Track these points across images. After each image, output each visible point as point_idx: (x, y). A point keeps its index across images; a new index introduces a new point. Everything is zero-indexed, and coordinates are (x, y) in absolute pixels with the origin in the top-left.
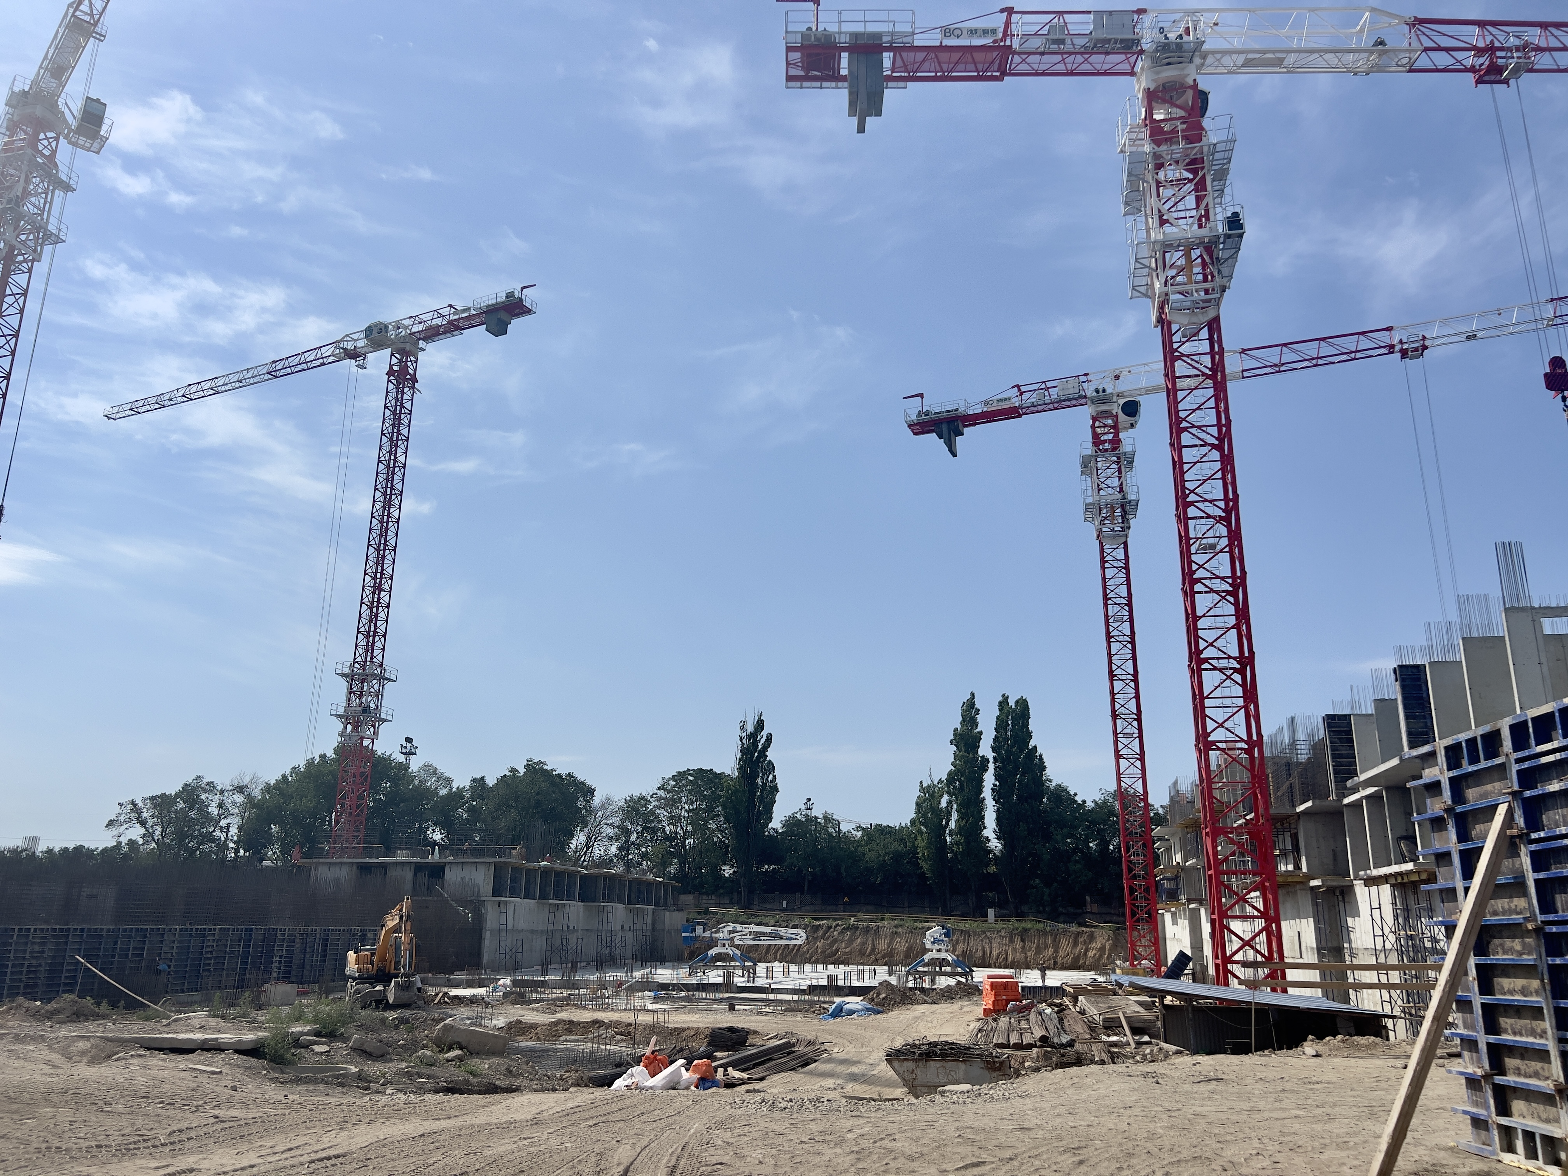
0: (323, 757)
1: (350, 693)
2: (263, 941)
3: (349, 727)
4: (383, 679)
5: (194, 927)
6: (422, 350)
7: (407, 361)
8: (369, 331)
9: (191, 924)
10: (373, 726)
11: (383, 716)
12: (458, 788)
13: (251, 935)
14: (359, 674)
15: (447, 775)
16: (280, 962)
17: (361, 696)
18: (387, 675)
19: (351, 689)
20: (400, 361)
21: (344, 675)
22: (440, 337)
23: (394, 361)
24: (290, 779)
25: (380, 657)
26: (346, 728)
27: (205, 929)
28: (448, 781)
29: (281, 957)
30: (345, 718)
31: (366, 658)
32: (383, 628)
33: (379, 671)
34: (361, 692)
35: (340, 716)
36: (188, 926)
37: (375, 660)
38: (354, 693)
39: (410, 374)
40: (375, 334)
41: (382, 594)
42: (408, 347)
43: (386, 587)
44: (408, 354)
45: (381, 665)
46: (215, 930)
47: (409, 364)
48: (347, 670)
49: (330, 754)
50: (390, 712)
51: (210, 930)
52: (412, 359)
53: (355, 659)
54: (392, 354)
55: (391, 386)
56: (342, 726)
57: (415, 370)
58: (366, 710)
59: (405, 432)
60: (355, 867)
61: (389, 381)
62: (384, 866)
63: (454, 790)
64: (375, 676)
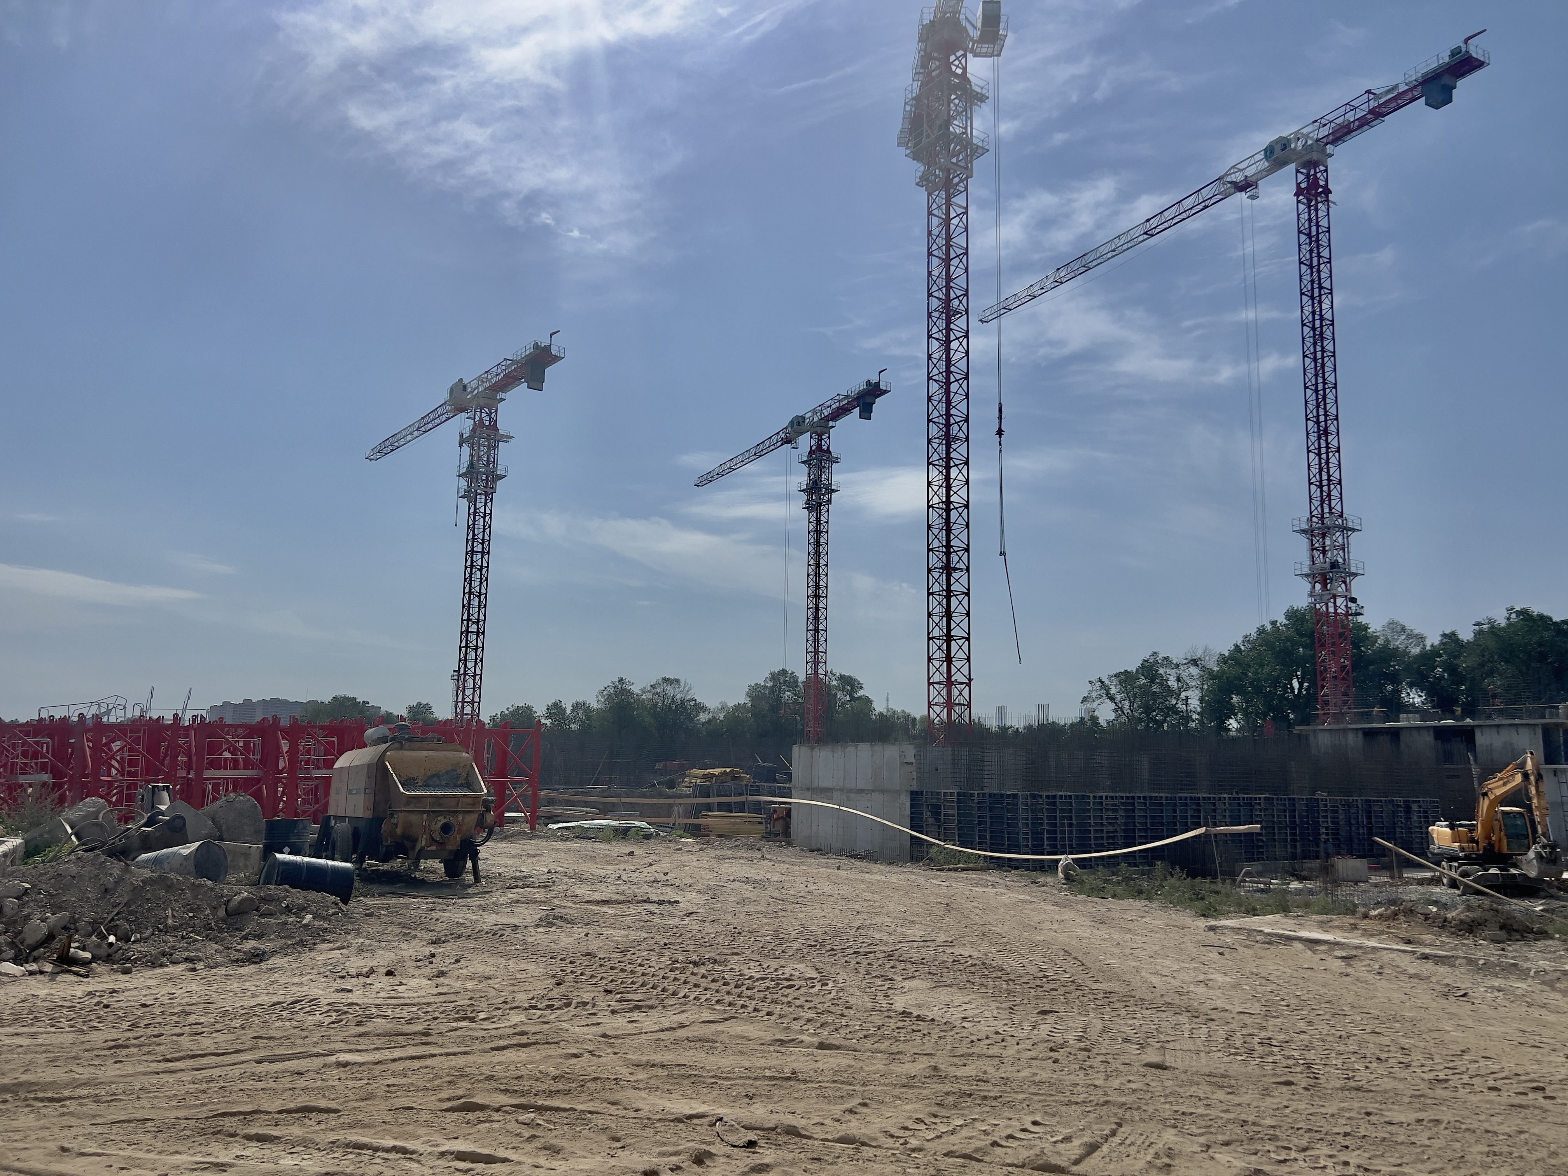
0: (1274, 623)
1: (1313, 550)
2: (1307, 811)
3: (1318, 586)
4: (1345, 529)
5: (1240, 796)
6: (1331, 155)
7: (1316, 173)
8: (1269, 152)
9: (1237, 793)
10: (1345, 582)
11: (1353, 570)
12: (1432, 646)
13: (1294, 805)
14: (1319, 528)
15: (1416, 632)
16: (1327, 834)
17: (1324, 552)
18: (1350, 525)
19: (1313, 545)
20: (1308, 176)
21: (1303, 531)
22: (1353, 134)
23: (1301, 177)
24: (1243, 648)
25: (1338, 508)
26: (1314, 587)
27: (1251, 798)
28: (1421, 638)
29: (1327, 828)
30: (1311, 576)
31: (1322, 510)
32: (1337, 475)
33: (1340, 521)
34: (1324, 547)
35: (1307, 575)
36: (1235, 795)
37: (1333, 511)
38: (1316, 549)
39: (1321, 187)
40: (1278, 151)
41: (1330, 438)
42: (1315, 156)
43: (1332, 428)
44: (1315, 164)
45: (1341, 516)
46: (1260, 799)
47: (1319, 175)
48: (1305, 526)
49: (1282, 620)
50: (1360, 565)
51: (1255, 799)
52: (1322, 168)
53: (1311, 513)
54: (1297, 171)
55: (1302, 207)
56: (1309, 586)
57: (1326, 180)
58: (1334, 565)
59: (1325, 253)
60: (1360, 735)
61: (1298, 202)
62: (1395, 733)
63: (1428, 648)
64: (1339, 527)
